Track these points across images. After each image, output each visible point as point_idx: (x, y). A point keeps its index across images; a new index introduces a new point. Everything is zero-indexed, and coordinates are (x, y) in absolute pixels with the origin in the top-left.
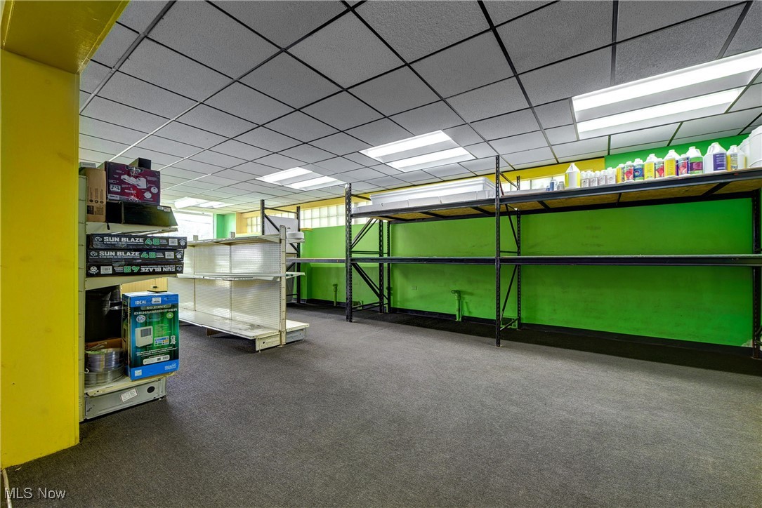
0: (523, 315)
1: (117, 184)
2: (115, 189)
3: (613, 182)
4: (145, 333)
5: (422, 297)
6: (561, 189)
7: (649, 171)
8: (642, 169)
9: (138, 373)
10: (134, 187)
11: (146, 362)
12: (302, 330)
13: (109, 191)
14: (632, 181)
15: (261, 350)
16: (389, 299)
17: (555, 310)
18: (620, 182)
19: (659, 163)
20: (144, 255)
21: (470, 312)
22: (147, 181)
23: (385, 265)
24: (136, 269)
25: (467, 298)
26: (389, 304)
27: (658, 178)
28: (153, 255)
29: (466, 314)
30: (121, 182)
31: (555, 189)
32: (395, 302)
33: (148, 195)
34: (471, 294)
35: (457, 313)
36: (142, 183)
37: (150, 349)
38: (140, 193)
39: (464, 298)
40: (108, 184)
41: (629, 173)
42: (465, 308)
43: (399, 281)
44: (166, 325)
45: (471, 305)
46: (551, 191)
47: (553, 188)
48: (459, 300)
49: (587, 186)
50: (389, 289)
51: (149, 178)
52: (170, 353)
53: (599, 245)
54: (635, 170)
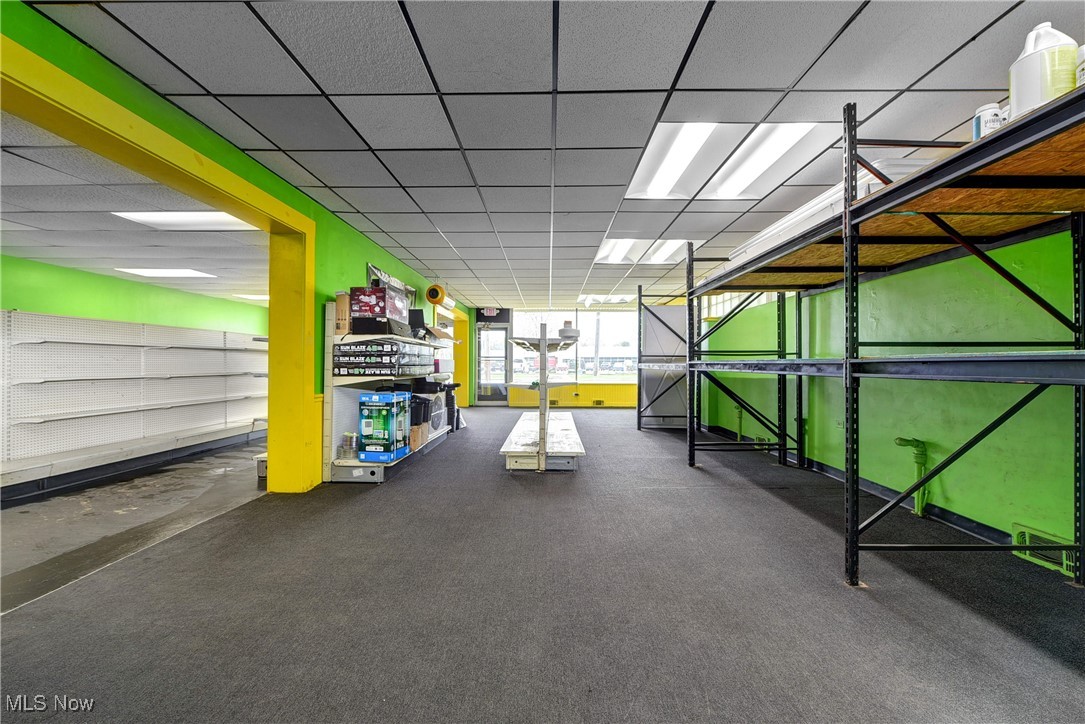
1: (357, 303)
2: (355, 308)
4: (368, 425)
9: (362, 456)
10: (367, 304)
11: (368, 449)
12: (573, 457)
13: (352, 310)
15: (513, 470)
16: (800, 441)
20: (368, 360)
21: (947, 499)
22: (377, 297)
24: (362, 371)
26: (800, 450)
28: (373, 360)
30: (360, 301)
32: (812, 450)
33: (377, 309)
36: (373, 300)
37: (371, 438)
38: (372, 308)
40: (351, 305)
44: (381, 421)
50: (801, 422)
51: (378, 295)
52: (383, 445)
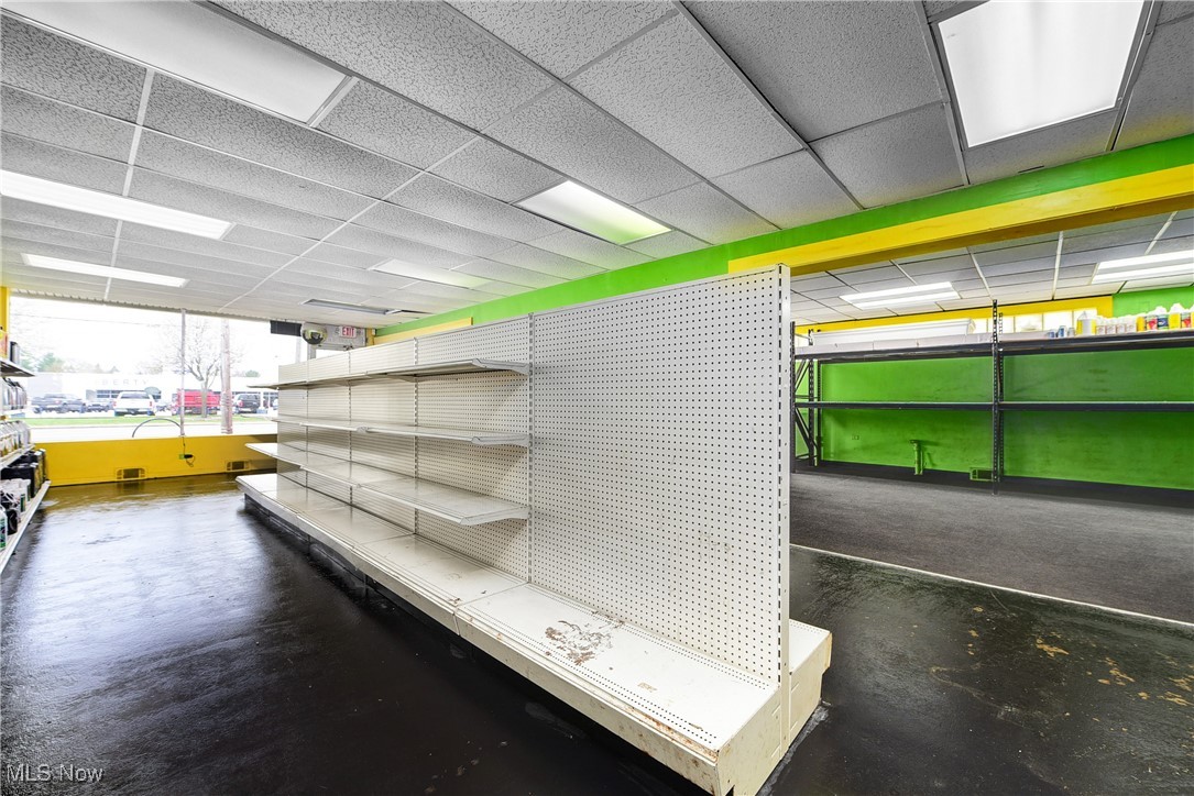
0: (1007, 466)
3: (1133, 331)
5: (865, 448)
6: (1071, 336)
7: (1175, 321)
8: (1166, 319)
14: (1155, 330)
16: (819, 452)
17: (1048, 461)
18: (1141, 331)
19: (1186, 314)
21: (934, 465)
23: (816, 410)
25: (930, 448)
26: (819, 456)
27: (1185, 329)
29: (929, 467)
31: (1065, 336)
32: (827, 454)
34: (936, 444)
35: (916, 466)
39: (925, 449)
41: (1152, 323)
42: (927, 460)
43: (833, 431)
45: (934, 457)
46: (1060, 337)
47: (1062, 334)
48: (919, 452)
49: (1103, 333)
53: (1104, 390)
54: (1159, 320)
